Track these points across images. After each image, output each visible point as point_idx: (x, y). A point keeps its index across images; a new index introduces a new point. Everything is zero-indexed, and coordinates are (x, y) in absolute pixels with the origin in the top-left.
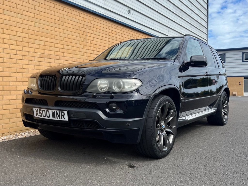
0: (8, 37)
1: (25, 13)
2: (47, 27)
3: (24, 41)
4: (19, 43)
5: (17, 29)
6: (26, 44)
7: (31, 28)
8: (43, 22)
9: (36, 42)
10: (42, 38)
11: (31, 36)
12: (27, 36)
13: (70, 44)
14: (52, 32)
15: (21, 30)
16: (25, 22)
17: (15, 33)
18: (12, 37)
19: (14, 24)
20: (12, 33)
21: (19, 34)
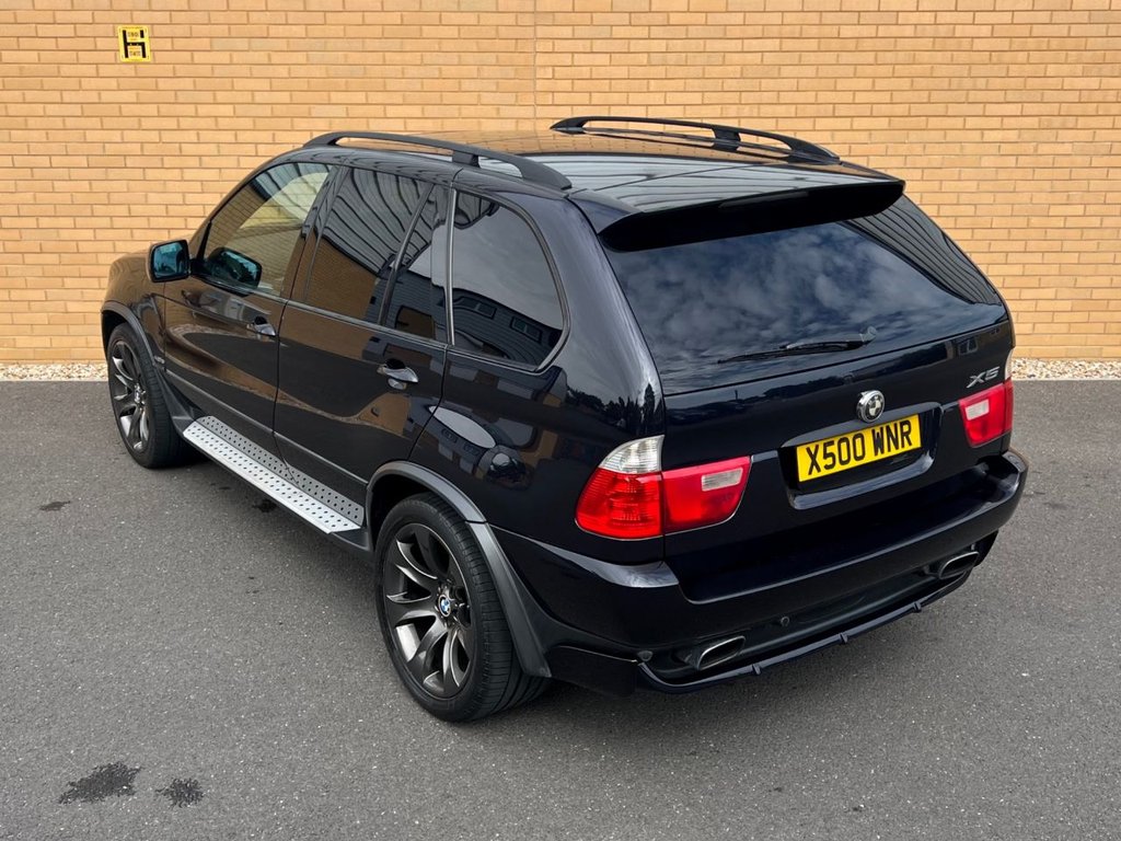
0: (228, 110)
1: (273, 31)
2: (354, 57)
3: (276, 114)
4: (261, 123)
5: (251, 84)
6: (285, 123)
7: (297, 71)
8: (340, 44)
9: (317, 110)
10: (335, 97)
11: (298, 97)
12: (285, 97)
13: (449, 97)
14: (377, 71)
15: (265, 84)
16: (276, 58)
17: (247, 97)
18: (240, 110)
19: (245, 70)
20: (239, 97)
21: (259, 97)
